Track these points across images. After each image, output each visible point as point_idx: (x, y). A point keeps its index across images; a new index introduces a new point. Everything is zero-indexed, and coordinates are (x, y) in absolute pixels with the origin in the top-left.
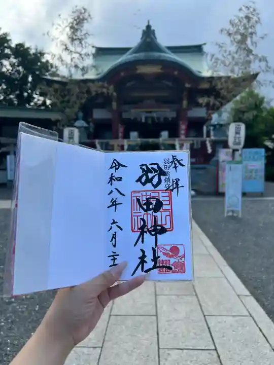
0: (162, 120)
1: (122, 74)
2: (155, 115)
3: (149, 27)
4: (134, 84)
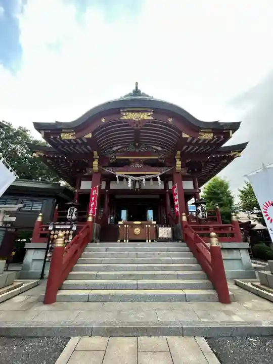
1: (103, 120)
2: (143, 179)
4: (121, 148)
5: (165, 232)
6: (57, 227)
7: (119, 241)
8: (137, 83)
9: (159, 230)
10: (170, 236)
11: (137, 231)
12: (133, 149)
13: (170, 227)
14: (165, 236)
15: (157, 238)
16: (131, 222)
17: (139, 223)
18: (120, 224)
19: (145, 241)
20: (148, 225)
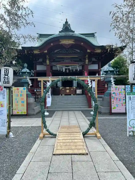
0: (74, 71)
1: (52, 44)
2: (70, 68)
3: (66, 22)
4: (59, 51)
5: (79, 91)
6: (38, 90)
7: (60, 95)
8: (67, 19)
9: (77, 91)
10: (81, 93)
11: (68, 91)
12: (65, 51)
13: (81, 89)
14: (79, 93)
15: (76, 93)
16: (65, 88)
17: (69, 88)
18: (61, 89)
19: (71, 95)
20: (72, 89)
